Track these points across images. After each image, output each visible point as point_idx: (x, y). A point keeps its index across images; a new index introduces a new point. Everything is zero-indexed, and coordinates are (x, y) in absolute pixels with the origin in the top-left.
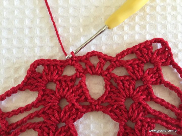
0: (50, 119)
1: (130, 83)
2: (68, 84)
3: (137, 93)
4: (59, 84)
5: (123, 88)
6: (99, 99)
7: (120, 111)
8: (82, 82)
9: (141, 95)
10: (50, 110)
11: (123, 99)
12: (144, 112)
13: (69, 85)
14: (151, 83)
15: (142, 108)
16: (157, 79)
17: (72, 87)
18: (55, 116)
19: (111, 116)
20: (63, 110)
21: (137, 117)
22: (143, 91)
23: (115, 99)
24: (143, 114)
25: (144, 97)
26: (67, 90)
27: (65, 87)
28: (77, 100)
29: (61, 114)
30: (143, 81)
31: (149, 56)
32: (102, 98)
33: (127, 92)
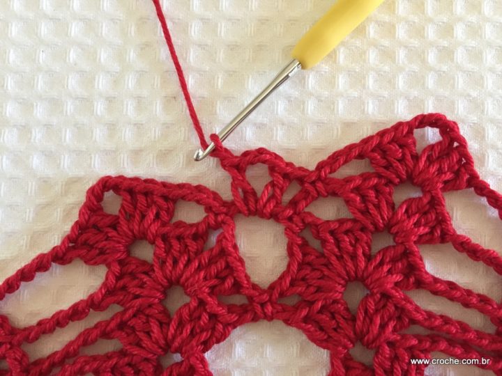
0: (139, 345)
1: (357, 240)
2: (187, 246)
3: (376, 267)
4: (163, 246)
5: (338, 254)
6: (272, 287)
7: (334, 318)
8: (224, 240)
9: (389, 272)
10: (140, 318)
11: (339, 284)
12: (399, 318)
13: (190, 248)
14: (415, 239)
15: (393, 308)
16: (433, 229)
17: (199, 252)
18: (152, 334)
19: (307, 331)
20: (175, 317)
21: (379, 334)
22: (394, 261)
23: (315, 285)
24: (396, 325)
25: (398, 277)
26: (184, 262)
27: (179, 254)
28: (212, 288)
29: (169, 329)
30: (392, 234)
31: (406, 165)
32: (281, 283)
33: (348, 264)
